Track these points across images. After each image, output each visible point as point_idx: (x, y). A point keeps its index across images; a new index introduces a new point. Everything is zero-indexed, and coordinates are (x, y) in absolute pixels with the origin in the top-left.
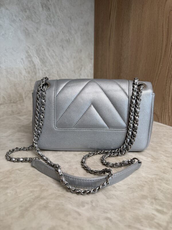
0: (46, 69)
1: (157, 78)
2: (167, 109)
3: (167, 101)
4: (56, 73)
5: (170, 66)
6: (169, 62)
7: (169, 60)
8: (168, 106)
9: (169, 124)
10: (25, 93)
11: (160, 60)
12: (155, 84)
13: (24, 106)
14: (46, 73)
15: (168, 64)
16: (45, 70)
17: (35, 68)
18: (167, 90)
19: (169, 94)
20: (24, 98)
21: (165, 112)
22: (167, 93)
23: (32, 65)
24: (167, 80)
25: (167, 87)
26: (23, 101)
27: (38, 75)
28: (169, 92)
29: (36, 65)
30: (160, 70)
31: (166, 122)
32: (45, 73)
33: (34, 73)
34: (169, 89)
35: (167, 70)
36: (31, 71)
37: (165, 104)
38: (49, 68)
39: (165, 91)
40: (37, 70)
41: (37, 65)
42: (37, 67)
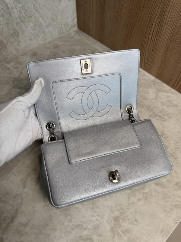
0: (20, 5)
1: (139, 24)
2: (144, 56)
3: (145, 49)
4: (32, 7)
5: (152, 15)
6: (152, 10)
7: (152, 8)
8: (145, 54)
9: (144, 68)
10: (5, 38)
11: (144, 5)
12: (137, 30)
13: (8, 51)
14: (22, 10)
15: (151, 13)
16: (19, 7)
17: (8, 8)
18: (146, 38)
19: (148, 43)
20: (6, 44)
21: (142, 58)
22: (146, 41)
23: (4, 5)
24: (147, 29)
25: (147, 36)
26: (6, 47)
27: (13, 15)
28: (148, 41)
29: (8, 4)
30: (142, 16)
31: (142, 66)
32: (20, 11)
33: (8, 15)
34: (148, 39)
35: (149, 19)
36: (5, 13)
37: (143, 51)
38: (24, 4)
39: (145, 39)
40: (11, 9)
41: (10, 4)
42: (10, 6)
